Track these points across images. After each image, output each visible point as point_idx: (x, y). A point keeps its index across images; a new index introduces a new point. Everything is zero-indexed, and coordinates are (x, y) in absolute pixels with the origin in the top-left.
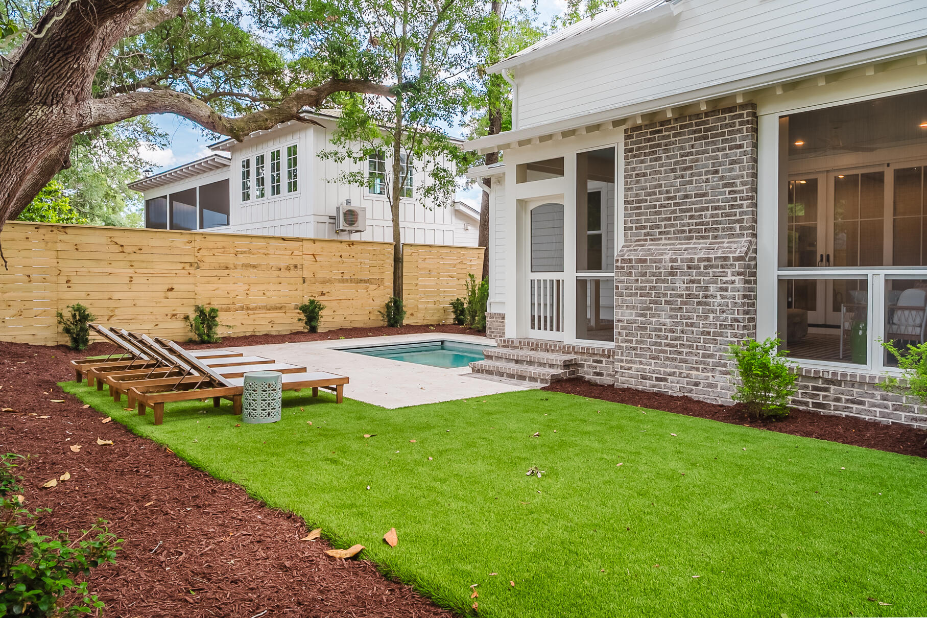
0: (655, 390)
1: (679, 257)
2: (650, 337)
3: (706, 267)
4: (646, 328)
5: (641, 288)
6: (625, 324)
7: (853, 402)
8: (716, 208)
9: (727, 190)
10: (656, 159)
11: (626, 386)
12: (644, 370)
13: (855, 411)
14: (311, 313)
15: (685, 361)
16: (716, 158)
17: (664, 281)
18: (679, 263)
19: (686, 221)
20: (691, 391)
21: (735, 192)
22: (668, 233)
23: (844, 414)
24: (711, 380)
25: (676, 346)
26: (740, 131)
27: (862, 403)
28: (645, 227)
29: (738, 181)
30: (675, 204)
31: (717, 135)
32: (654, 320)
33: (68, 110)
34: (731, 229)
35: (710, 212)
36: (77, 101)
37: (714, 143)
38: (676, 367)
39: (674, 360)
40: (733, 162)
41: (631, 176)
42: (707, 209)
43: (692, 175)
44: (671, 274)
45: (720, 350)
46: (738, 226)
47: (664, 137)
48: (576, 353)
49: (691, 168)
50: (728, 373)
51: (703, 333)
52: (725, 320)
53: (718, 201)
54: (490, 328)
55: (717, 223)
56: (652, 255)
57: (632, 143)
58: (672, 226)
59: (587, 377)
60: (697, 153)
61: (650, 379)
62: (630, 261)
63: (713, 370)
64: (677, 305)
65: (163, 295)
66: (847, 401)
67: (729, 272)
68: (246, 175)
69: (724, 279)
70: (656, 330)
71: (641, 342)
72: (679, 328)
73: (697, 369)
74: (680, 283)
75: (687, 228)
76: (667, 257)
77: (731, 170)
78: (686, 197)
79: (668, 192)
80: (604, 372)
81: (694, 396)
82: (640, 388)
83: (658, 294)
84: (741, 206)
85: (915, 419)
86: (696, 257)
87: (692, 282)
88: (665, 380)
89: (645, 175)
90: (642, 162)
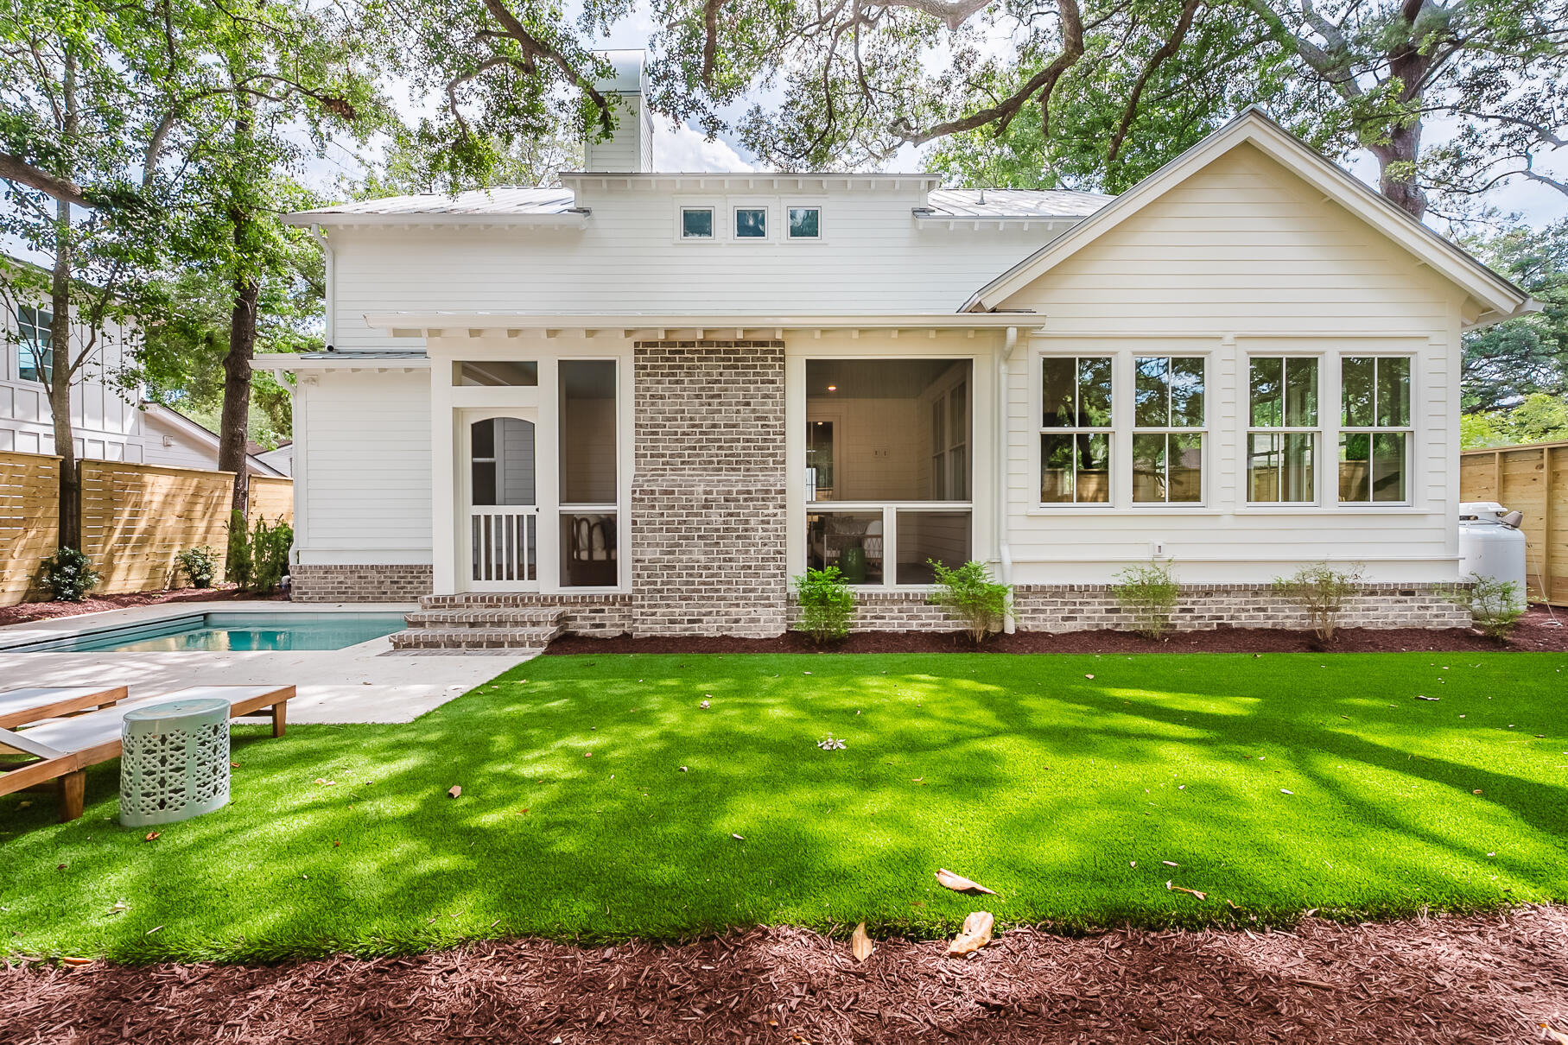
0: (687, 633)
1: (715, 490)
2: (679, 576)
3: (746, 500)
4: (674, 567)
5: (668, 523)
6: (647, 563)
7: (876, 618)
8: (748, 441)
9: (760, 423)
10: (677, 382)
11: (648, 635)
12: (672, 614)
13: (879, 626)
15: (724, 599)
16: (747, 390)
17: (696, 515)
18: (715, 495)
19: (714, 451)
20: (730, 629)
21: (768, 426)
22: (693, 463)
23: (869, 630)
24: (753, 615)
25: (713, 584)
26: (772, 367)
27: (883, 618)
28: (663, 456)
29: (771, 416)
30: (701, 433)
31: (748, 367)
32: (684, 557)
34: (764, 462)
35: (741, 444)
37: (745, 374)
38: (713, 606)
39: (709, 598)
40: (766, 396)
41: (644, 397)
42: (738, 440)
43: (720, 404)
44: (704, 507)
45: (762, 583)
46: (771, 459)
47: (686, 359)
48: (562, 604)
49: (719, 396)
50: (771, 606)
51: (743, 567)
52: (768, 552)
53: (750, 433)
54: (299, 588)
55: (749, 455)
56: (680, 486)
57: (644, 360)
58: (698, 455)
59: (581, 632)
60: (726, 382)
61: (681, 622)
62: (653, 492)
63: (755, 605)
64: (712, 539)
66: (872, 617)
67: (771, 504)
69: (766, 512)
70: (687, 568)
71: (668, 583)
72: (716, 564)
73: (738, 605)
74: (716, 517)
75: (715, 459)
76: (701, 489)
77: (764, 404)
78: (714, 426)
79: (691, 419)
80: (607, 623)
81: (734, 634)
82: (667, 634)
83: (689, 530)
84: (774, 440)
85: (923, 625)
86: (735, 489)
87: (731, 515)
88: (700, 621)
89: (662, 397)
90: (659, 382)
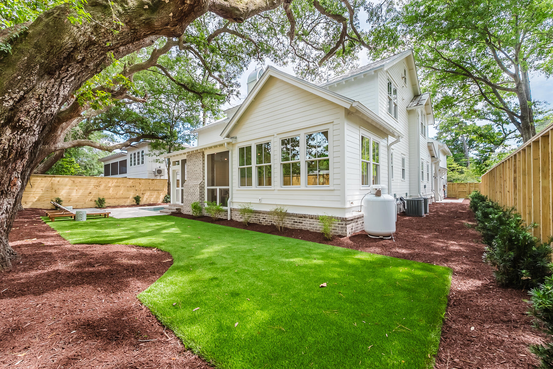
2: (188, 202)
3: (195, 186)
5: (187, 191)
6: (185, 199)
9: (200, 170)
10: (191, 162)
12: (187, 210)
14: (137, 199)
16: (198, 163)
18: (192, 185)
19: (195, 176)
22: (192, 179)
26: (201, 157)
28: (189, 177)
33: (51, 146)
36: (54, 143)
37: (198, 159)
43: (195, 166)
47: (192, 157)
52: (197, 198)
55: (198, 177)
56: (188, 184)
57: (188, 158)
60: (196, 161)
62: (185, 185)
64: (191, 195)
65: (87, 194)
68: (131, 158)
69: (197, 189)
72: (192, 200)
74: (192, 190)
77: (200, 166)
78: (195, 171)
79: (192, 170)
83: (189, 193)
89: (189, 166)
